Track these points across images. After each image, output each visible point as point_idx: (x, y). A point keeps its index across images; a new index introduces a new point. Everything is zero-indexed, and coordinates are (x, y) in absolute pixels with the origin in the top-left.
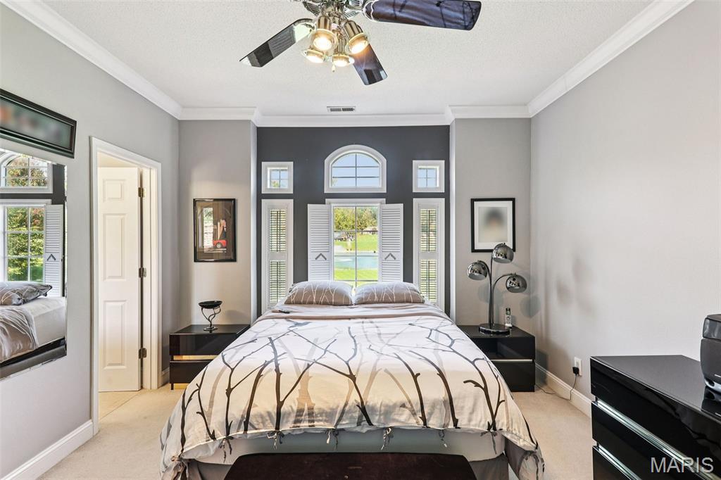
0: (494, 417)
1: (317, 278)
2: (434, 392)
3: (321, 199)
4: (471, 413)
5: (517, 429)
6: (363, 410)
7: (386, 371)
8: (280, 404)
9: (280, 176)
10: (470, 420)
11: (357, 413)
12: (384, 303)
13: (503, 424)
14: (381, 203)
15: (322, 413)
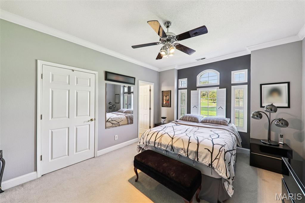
0: (212, 162)
1: (193, 114)
2: (192, 148)
3: (195, 88)
4: (203, 158)
5: (220, 169)
6: (172, 147)
7: (182, 139)
8: (155, 140)
9: (184, 83)
10: (203, 160)
11: (171, 148)
12: (211, 123)
13: (215, 166)
14: (217, 89)
15: (163, 145)
